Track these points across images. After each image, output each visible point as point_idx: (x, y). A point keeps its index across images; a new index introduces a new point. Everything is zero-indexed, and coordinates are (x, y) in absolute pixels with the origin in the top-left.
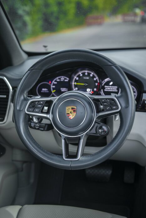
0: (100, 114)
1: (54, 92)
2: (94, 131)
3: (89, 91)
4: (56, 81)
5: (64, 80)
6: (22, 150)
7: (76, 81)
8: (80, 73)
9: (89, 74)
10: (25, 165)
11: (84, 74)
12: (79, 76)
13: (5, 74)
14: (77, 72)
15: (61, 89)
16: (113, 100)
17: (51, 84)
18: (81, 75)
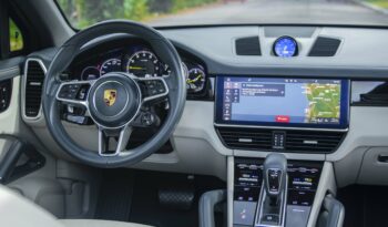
0: (146, 99)
2: (138, 121)
5: (116, 63)
6: (70, 163)
7: (131, 64)
8: (137, 55)
9: (148, 55)
10: (74, 186)
11: (141, 55)
12: (135, 58)
13: (41, 55)
14: (133, 53)
16: (160, 81)
17: (100, 68)
18: (138, 57)
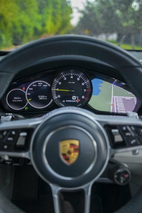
1: (29, 101)
3: (75, 99)
4: (31, 87)
5: (42, 85)
7: (58, 86)
8: (64, 77)
15: (39, 96)
17: (25, 91)
18: (65, 79)
